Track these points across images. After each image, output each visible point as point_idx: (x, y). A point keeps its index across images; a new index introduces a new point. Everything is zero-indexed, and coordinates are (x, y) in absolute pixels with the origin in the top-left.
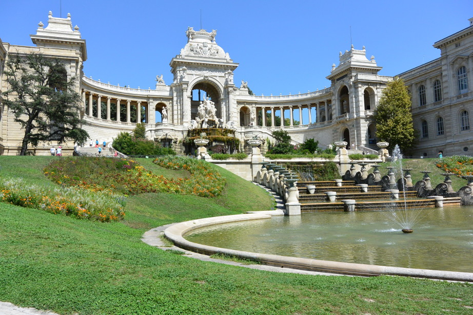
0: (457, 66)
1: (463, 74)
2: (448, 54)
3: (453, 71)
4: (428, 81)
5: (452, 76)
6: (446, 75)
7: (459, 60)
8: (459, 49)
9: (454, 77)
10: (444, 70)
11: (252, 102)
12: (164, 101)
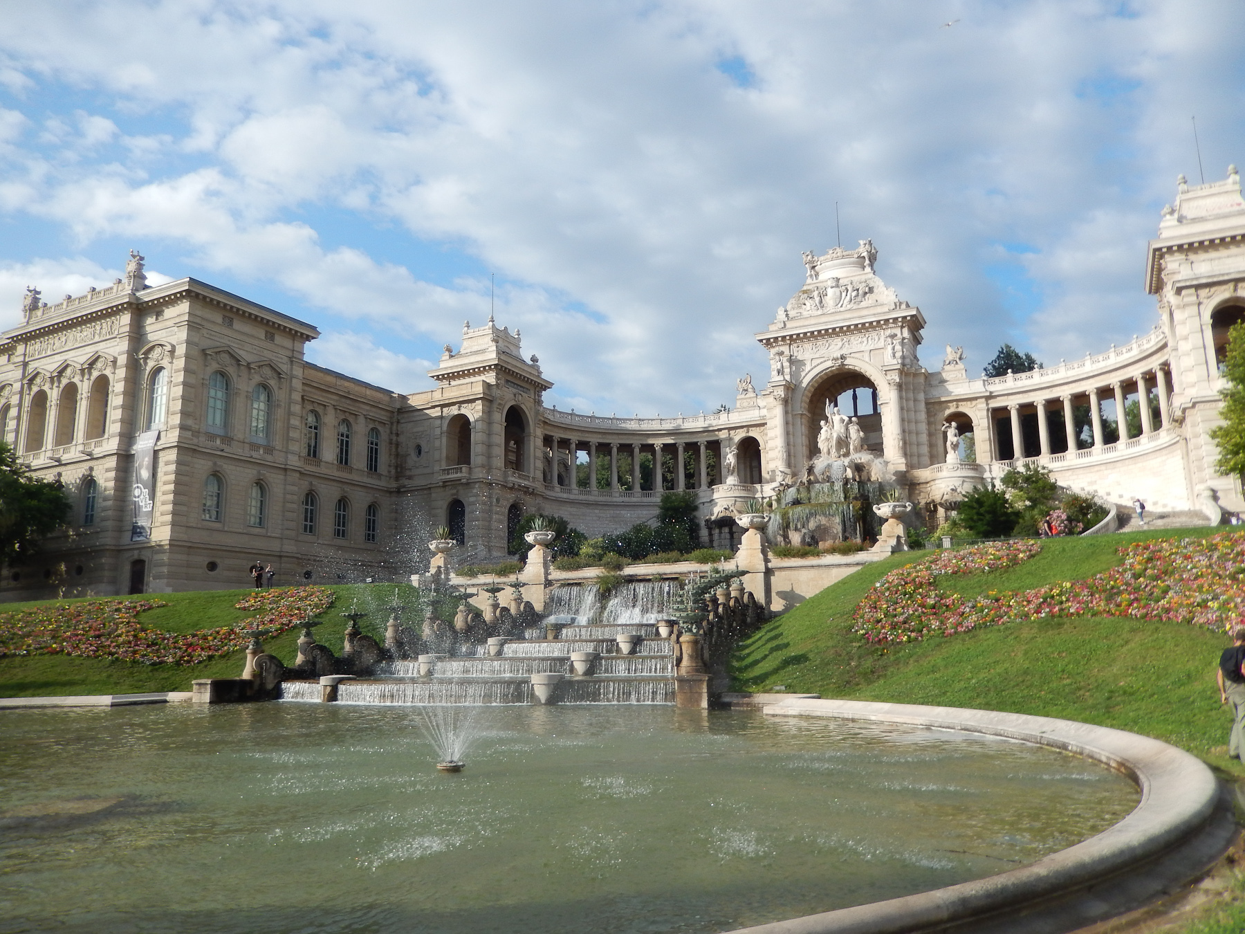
11: (976, 398)
12: (751, 434)
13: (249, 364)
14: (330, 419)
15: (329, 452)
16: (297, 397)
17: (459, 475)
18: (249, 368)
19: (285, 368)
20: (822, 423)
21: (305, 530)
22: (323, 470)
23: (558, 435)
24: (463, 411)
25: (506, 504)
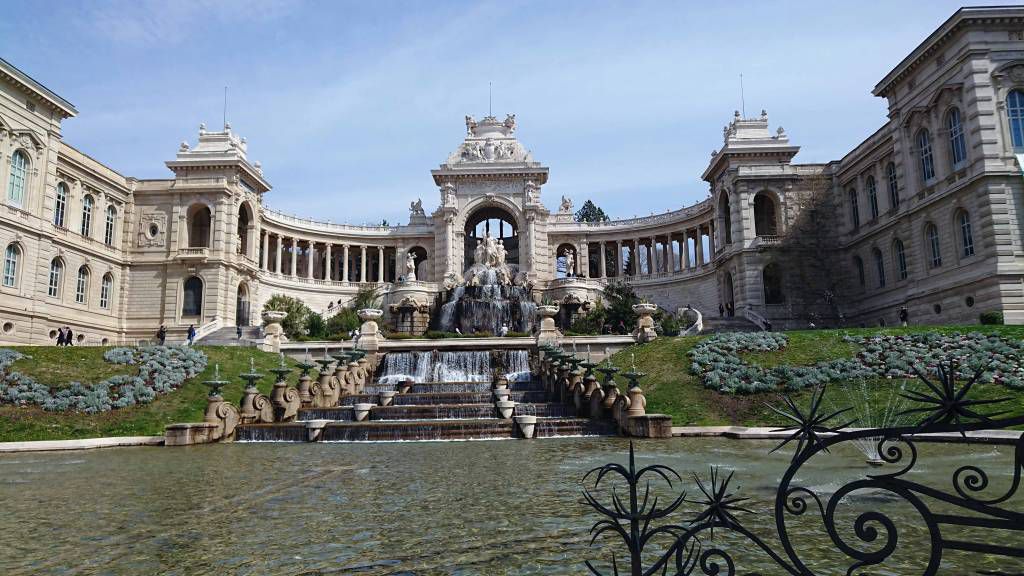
0: (914, 129)
1: (927, 146)
2: (899, 106)
3: (910, 141)
4: (878, 166)
5: (909, 151)
6: (898, 152)
7: (916, 116)
8: (915, 93)
9: (911, 153)
10: (897, 141)
11: (580, 235)
12: (421, 244)
13: (12, 130)
14: (77, 191)
15: (74, 222)
16: (53, 168)
17: (199, 255)
18: (11, 134)
19: (44, 139)
20: (479, 242)
21: (50, 294)
22: (69, 238)
23: (270, 230)
24: (204, 201)
25: (238, 284)
